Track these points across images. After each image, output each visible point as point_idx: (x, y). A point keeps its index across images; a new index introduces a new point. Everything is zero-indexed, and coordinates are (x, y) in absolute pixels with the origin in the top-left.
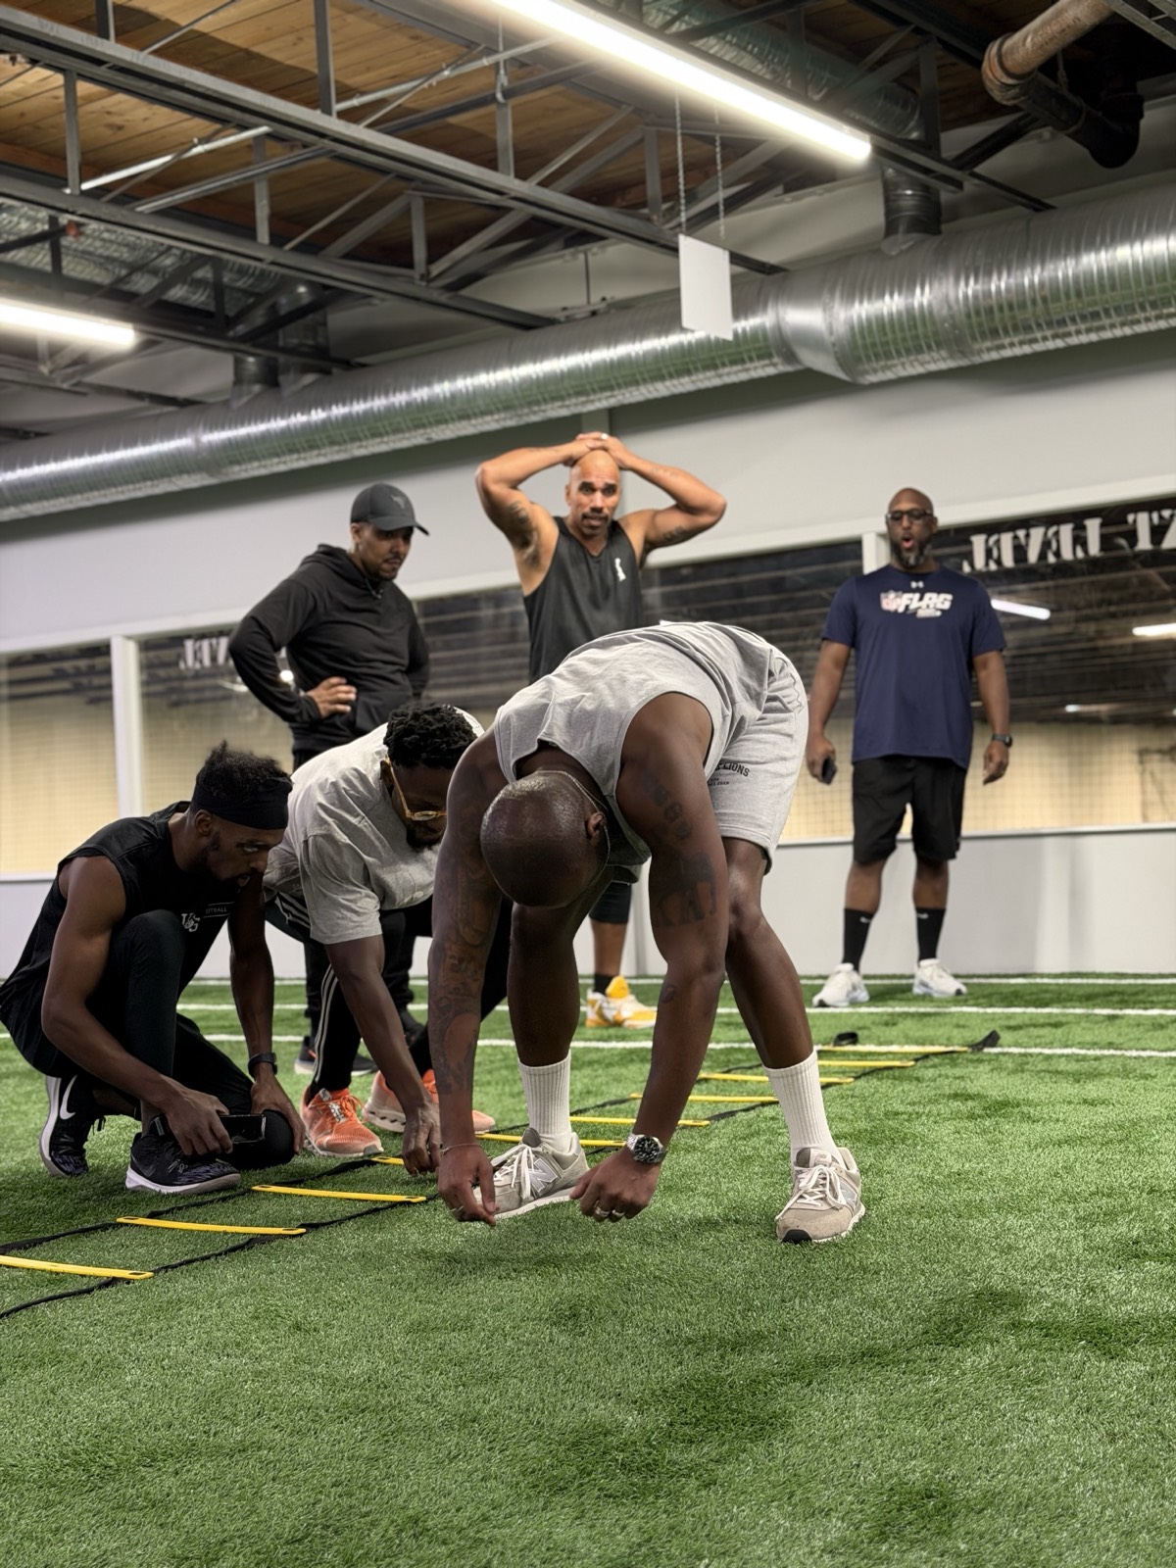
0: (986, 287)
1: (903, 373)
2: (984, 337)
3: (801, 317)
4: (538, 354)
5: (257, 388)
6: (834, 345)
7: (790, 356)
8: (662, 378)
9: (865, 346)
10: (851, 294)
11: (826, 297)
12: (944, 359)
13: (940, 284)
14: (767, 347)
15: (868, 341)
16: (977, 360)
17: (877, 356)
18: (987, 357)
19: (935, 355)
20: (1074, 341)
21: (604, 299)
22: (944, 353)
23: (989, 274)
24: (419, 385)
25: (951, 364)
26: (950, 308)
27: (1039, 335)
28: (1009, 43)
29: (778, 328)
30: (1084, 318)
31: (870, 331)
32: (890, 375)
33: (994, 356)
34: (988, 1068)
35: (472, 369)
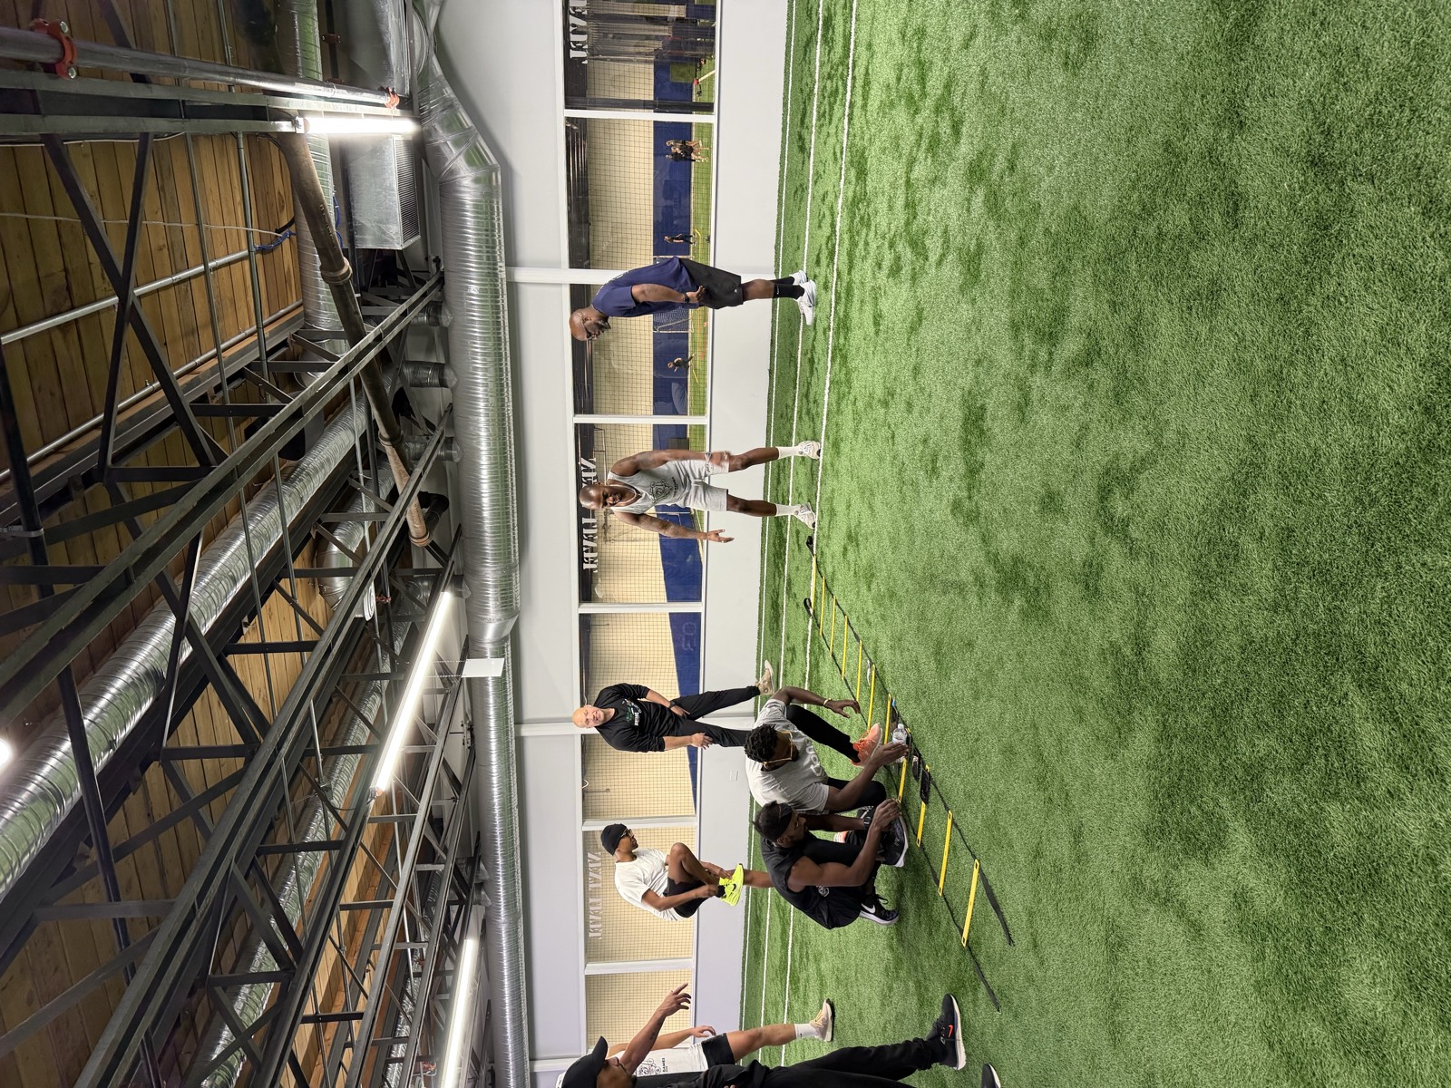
0: (490, 555)
1: (517, 592)
2: (509, 558)
3: (489, 633)
4: (488, 753)
5: (483, 893)
6: (503, 620)
7: (505, 639)
8: (506, 696)
9: (505, 607)
10: (486, 612)
11: (483, 621)
13: (486, 574)
14: (500, 648)
15: (504, 605)
16: (517, 562)
17: (509, 602)
18: (516, 558)
19: (513, 578)
20: (516, 523)
22: (512, 575)
23: (485, 554)
24: (493, 810)
25: (517, 572)
26: (496, 570)
27: (510, 536)
28: (414, 535)
29: (493, 643)
31: (501, 603)
35: (490, 785)
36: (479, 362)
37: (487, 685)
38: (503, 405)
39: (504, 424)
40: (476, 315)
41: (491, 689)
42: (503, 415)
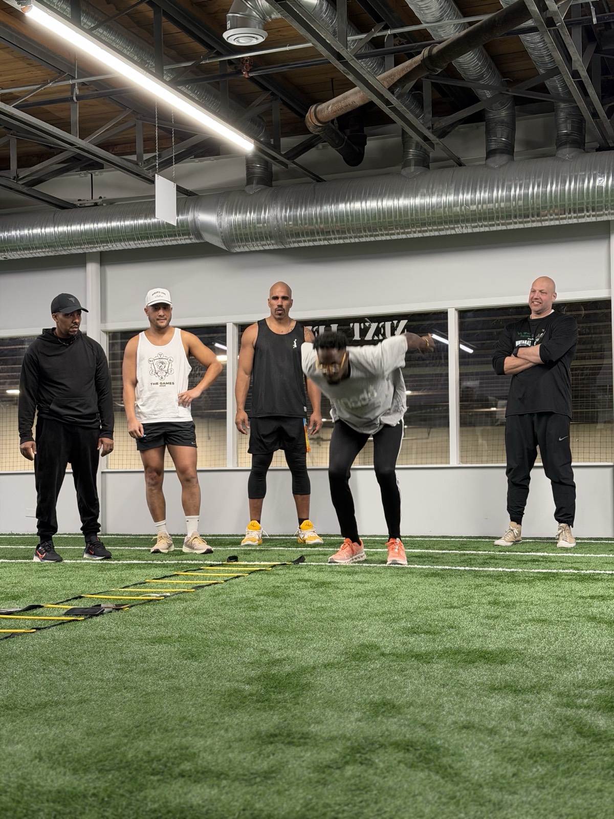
0: (295, 213)
1: (253, 249)
2: (292, 236)
3: (206, 218)
4: (68, 222)
6: (221, 233)
7: (199, 236)
8: (134, 240)
9: (237, 234)
10: (230, 211)
11: (219, 209)
12: (273, 244)
13: (274, 210)
14: (188, 230)
15: (238, 232)
16: (288, 246)
17: (242, 240)
18: (292, 246)
19: (269, 242)
20: (333, 242)
21: (100, 198)
22: (273, 242)
23: (297, 208)
25: (276, 247)
26: (278, 221)
27: (317, 238)
28: (320, 107)
29: (194, 221)
30: (338, 232)
31: (240, 228)
32: (247, 250)
33: (296, 245)
34: (307, 570)
35: (32, 226)
36: (516, 192)
37: (146, 218)
38: (468, 221)
39: (446, 223)
40: (570, 186)
41: (141, 222)
42: (457, 222)
